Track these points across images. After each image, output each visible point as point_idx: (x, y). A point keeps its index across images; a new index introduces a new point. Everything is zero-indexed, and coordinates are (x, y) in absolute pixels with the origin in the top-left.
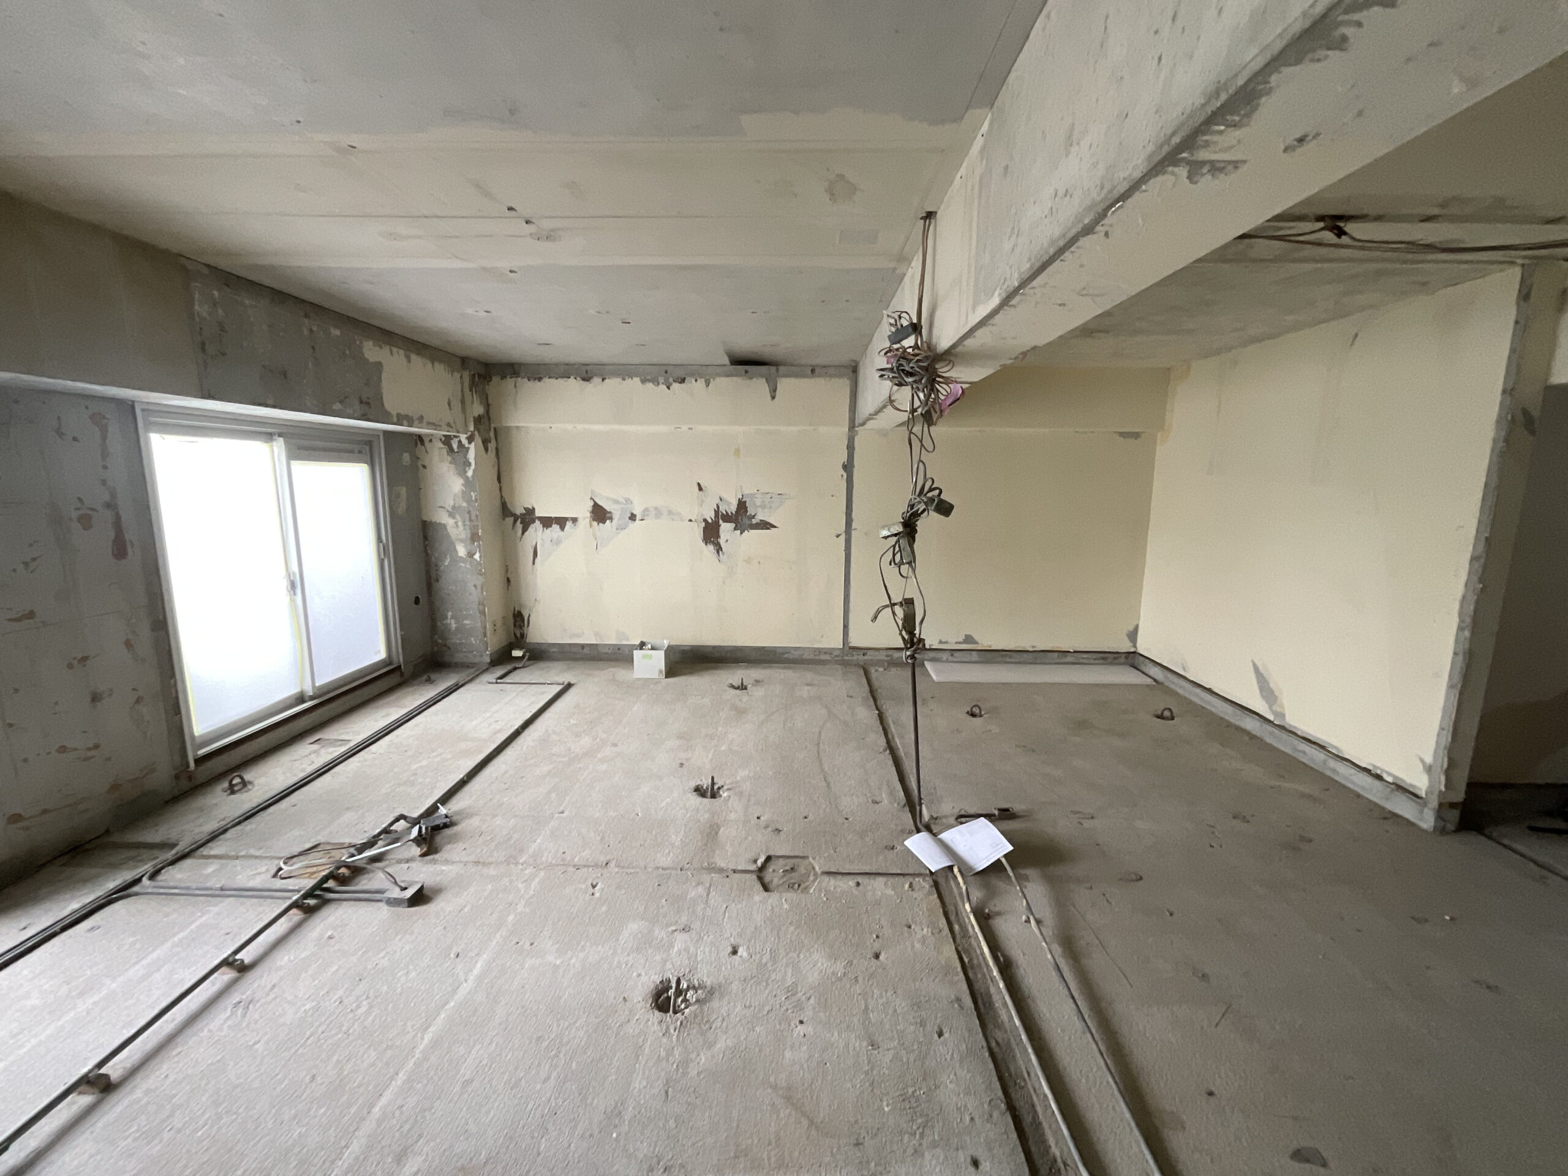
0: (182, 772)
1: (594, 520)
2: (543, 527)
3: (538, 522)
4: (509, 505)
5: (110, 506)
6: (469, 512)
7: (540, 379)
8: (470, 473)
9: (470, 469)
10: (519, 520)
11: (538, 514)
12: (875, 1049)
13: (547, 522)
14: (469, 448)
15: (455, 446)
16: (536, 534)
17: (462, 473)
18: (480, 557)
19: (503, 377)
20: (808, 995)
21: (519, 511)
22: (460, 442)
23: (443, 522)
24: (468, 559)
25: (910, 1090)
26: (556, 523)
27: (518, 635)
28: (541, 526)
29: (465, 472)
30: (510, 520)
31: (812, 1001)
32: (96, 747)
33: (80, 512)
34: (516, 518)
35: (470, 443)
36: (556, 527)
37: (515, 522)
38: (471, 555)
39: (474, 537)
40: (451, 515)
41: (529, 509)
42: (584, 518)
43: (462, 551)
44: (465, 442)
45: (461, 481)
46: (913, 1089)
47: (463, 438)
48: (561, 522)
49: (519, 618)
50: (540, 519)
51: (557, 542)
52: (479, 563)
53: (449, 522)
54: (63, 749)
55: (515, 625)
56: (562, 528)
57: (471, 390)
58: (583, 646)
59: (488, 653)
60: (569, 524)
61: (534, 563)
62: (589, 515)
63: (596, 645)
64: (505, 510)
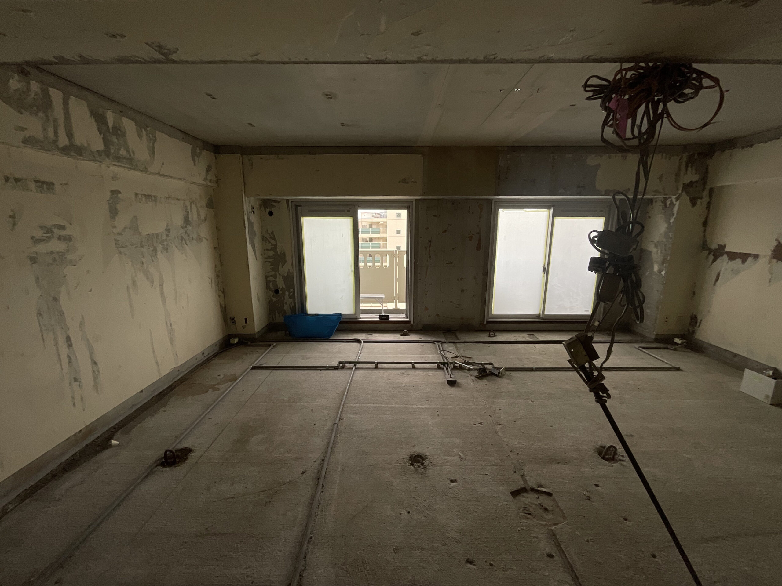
0: (482, 323)
1: (774, 258)
2: (729, 259)
3: (725, 256)
4: (708, 243)
5: (478, 233)
6: (665, 245)
7: (752, 146)
8: (671, 221)
9: (672, 218)
10: (712, 253)
11: (728, 249)
12: (394, 550)
13: (733, 256)
14: (675, 204)
15: (668, 204)
16: (723, 264)
17: (668, 221)
18: (665, 273)
19: (723, 151)
20: (427, 516)
21: (714, 246)
22: (671, 201)
23: (650, 250)
24: (658, 274)
25: (368, 568)
26: (740, 258)
27: (691, 331)
28: (727, 258)
29: (670, 220)
30: (707, 252)
31: (423, 518)
32: (460, 305)
33: (470, 235)
34: (710, 251)
35: (676, 201)
36: (739, 260)
37: (709, 254)
38: (660, 271)
39: (664, 261)
40: (656, 246)
41: (721, 245)
42: (765, 256)
43: (656, 268)
44: (674, 200)
45: (666, 225)
46: (368, 569)
47: (674, 198)
48: (744, 257)
49: (694, 320)
50: (729, 254)
51: (736, 272)
52: (663, 277)
53: (654, 250)
54: (451, 302)
55: (690, 324)
56: (744, 262)
57: (687, 167)
58: (735, 355)
59: (654, 333)
60: (750, 259)
61: (715, 284)
62: (770, 253)
63: (747, 358)
64: (704, 246)
